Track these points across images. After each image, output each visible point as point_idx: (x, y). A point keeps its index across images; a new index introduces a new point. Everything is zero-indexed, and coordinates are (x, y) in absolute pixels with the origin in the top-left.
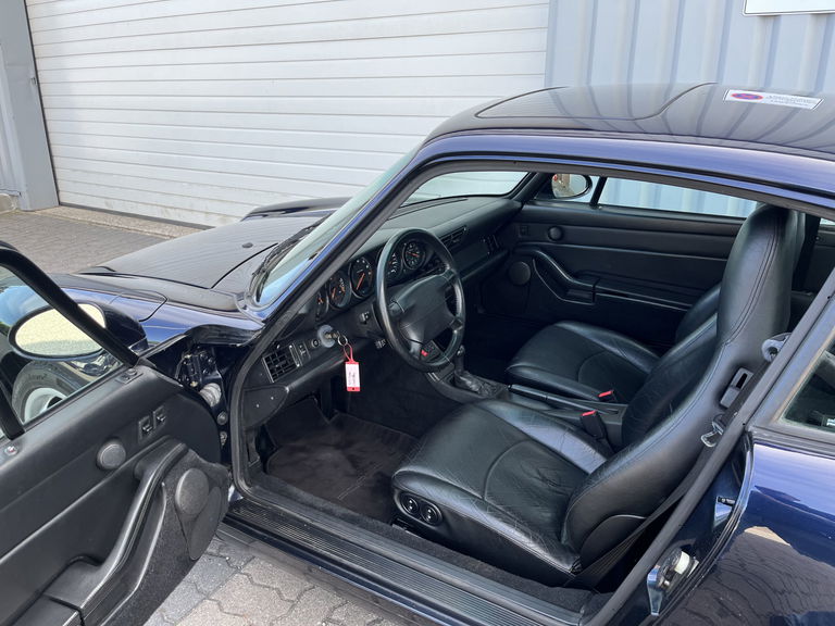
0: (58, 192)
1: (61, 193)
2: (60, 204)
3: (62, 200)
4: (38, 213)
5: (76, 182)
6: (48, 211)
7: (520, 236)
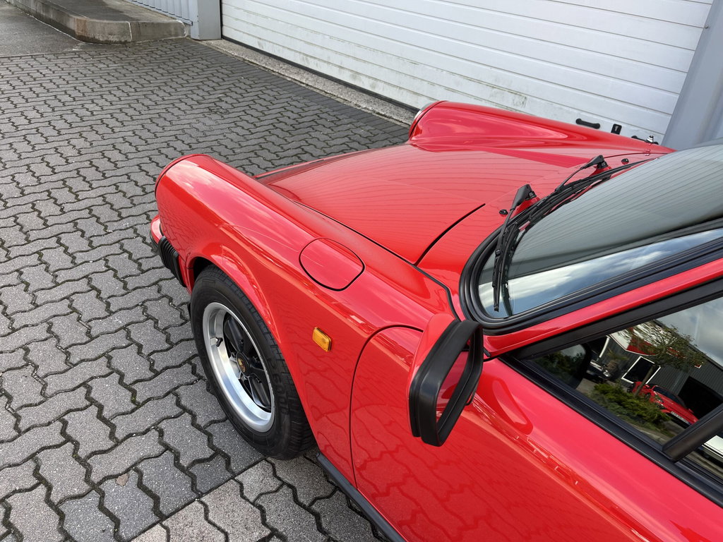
0: (222, 25)
1: (224, 28)
2: (223, 37)
3: (225, 34)
4: (204, 43)
5: (237, 19)
6: (212, 42)
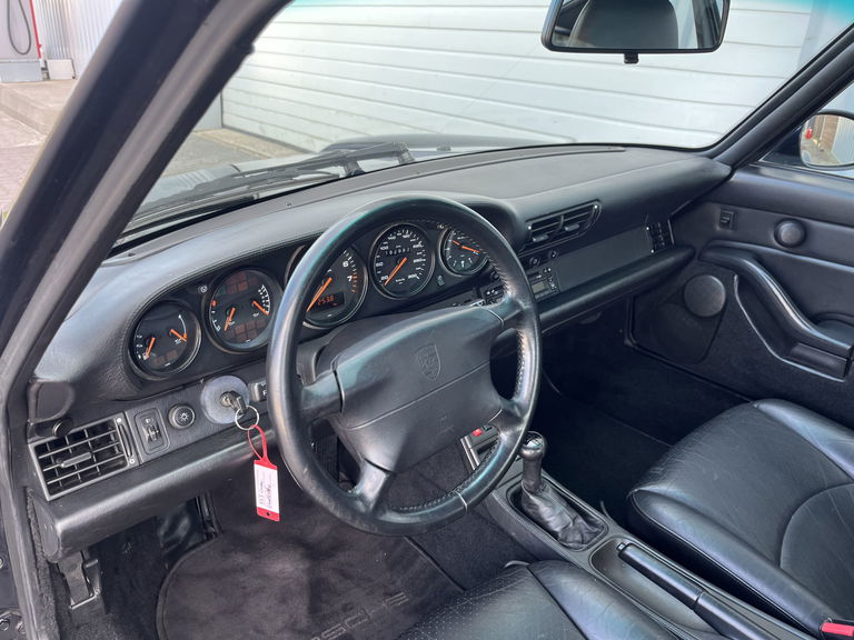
7: (718, 228)
